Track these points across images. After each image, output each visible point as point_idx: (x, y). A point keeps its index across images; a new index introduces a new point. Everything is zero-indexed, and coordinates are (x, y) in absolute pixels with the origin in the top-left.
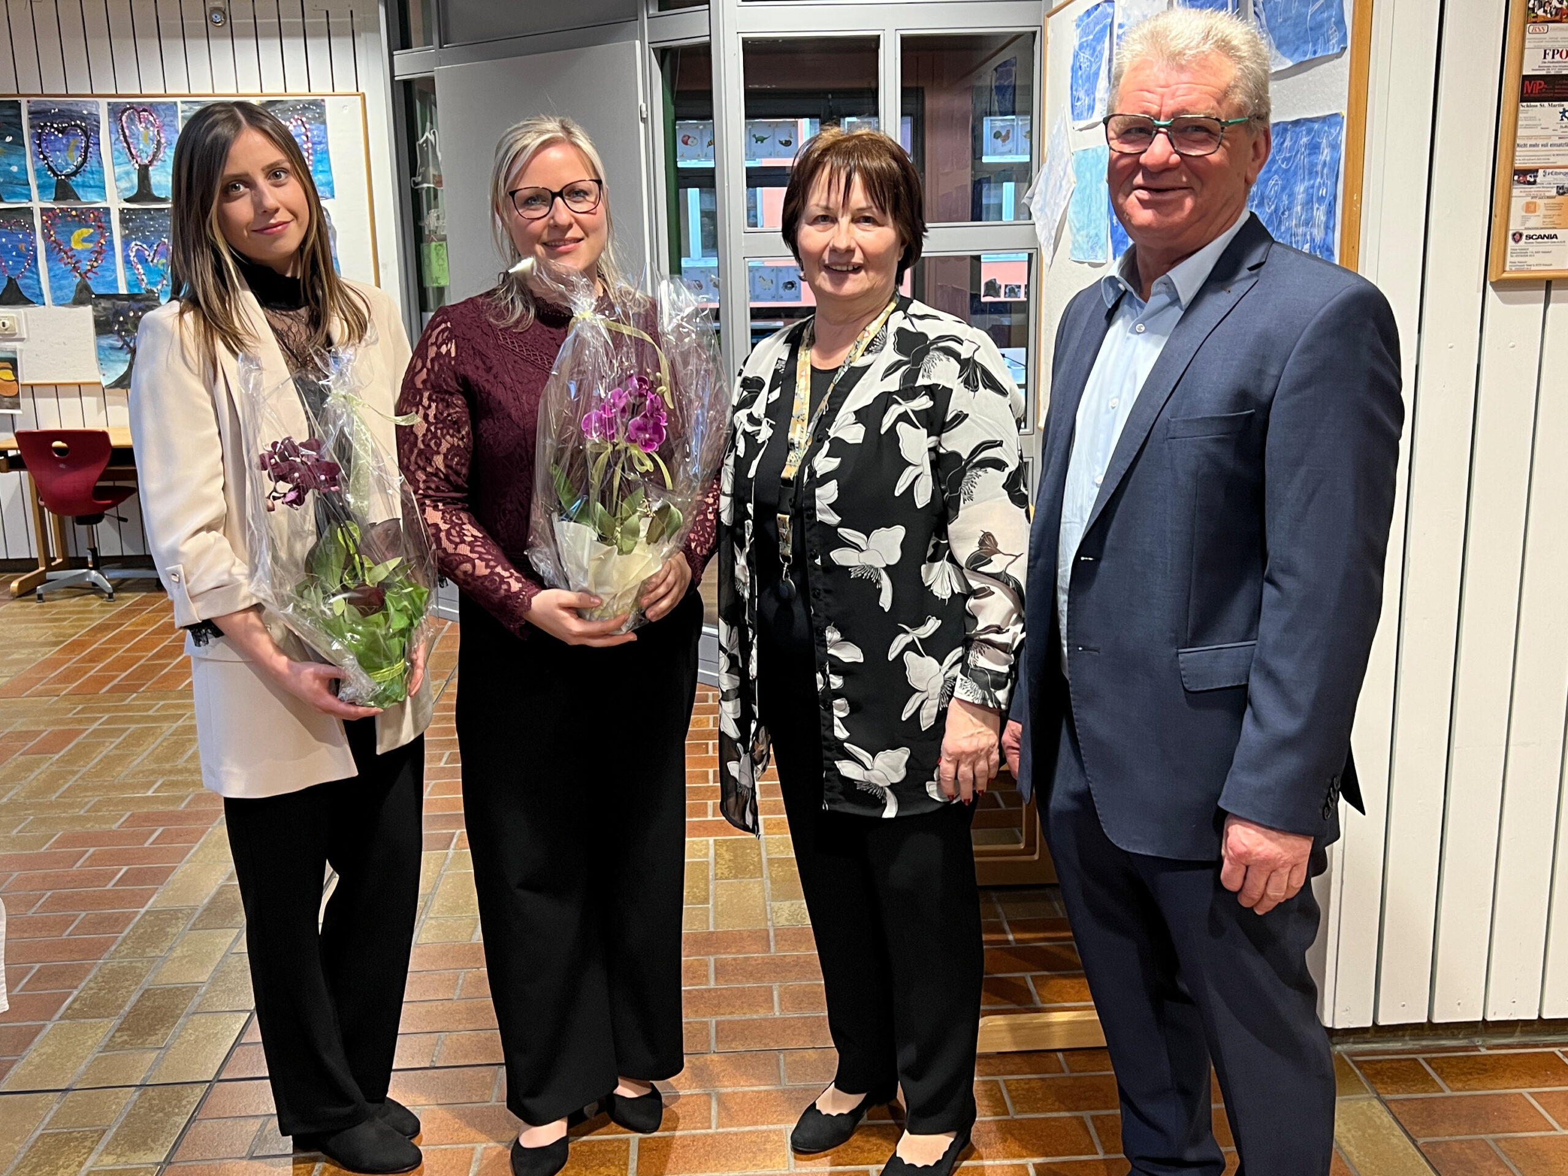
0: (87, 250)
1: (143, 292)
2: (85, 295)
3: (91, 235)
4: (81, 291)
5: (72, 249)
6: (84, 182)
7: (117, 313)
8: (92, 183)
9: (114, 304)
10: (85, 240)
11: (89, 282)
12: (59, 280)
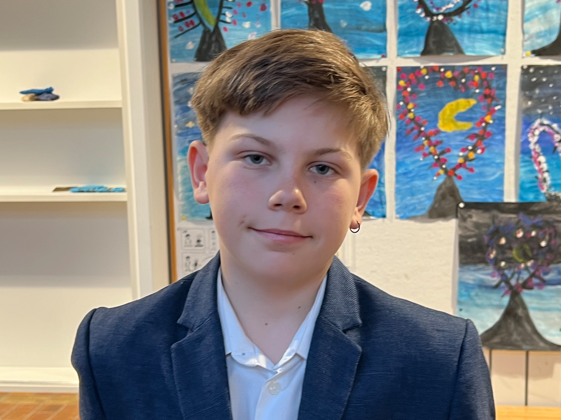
0: (461, 134)
1: (542, 199)
2: (449, 203)
3: (472, 110)
4: (443, 197)
5: (438, 132)
6: (472, 24)
7: (497, 233)
8: (484, 26)
9: (494, 218)
10: (460, 117)
11: (458, 183)
12: (413, 179)
